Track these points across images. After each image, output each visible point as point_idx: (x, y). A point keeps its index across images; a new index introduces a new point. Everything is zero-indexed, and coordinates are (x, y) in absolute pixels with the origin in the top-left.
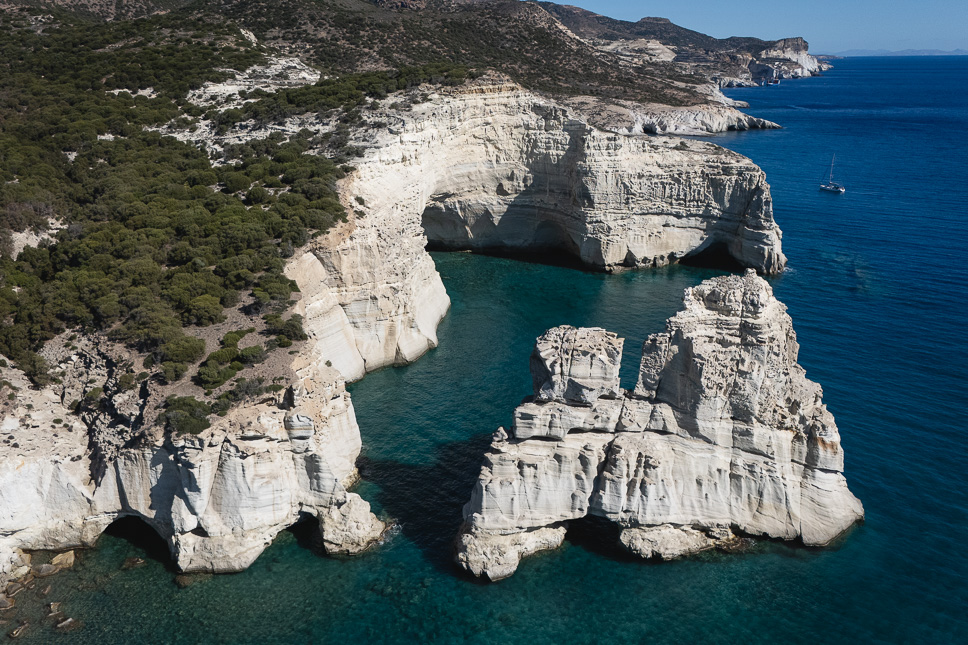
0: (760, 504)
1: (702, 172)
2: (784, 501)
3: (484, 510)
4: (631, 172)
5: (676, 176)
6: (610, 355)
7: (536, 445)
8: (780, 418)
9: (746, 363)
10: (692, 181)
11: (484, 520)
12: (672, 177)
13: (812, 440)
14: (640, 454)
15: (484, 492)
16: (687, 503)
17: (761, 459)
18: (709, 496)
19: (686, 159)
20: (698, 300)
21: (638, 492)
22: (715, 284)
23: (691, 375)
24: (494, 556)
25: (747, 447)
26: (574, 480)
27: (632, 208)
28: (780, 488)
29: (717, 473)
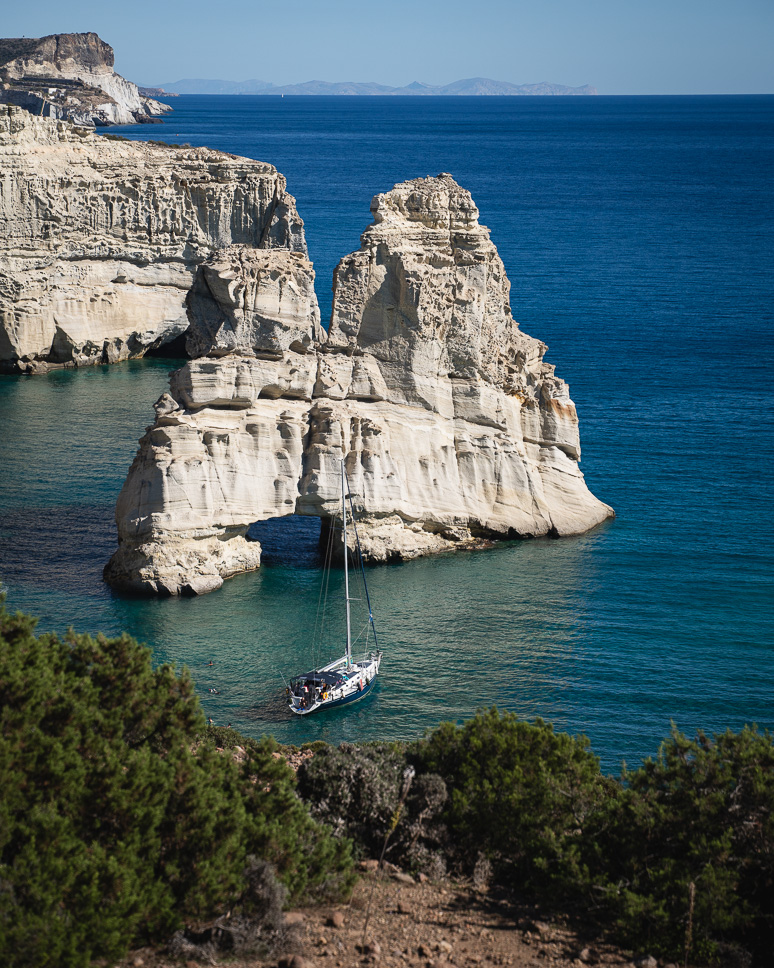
0: (499, 492)
1: (174, 177)
2: (526, 484)
3: (167, 505)
4: (45, 177)
5: (128, 185)
6: (300, 282)
7: (218, 417)
8: (507, 372)
9: (465, 289)
10: (159, 193)
11: (169, 520)
12: (121, 186)
13: (545, 404)
14: (352, 419)
15: (165, 478)
16: (414, 491)
17: (490, 431)
18: (438, 482)
19: (139, 154)
20: (394, 210)
21: (360, 468)
22: (412, 187)
23: (403, 307)
24: (193, 565)
25: (472, 415)
26: (275, 461)
27: (56, 247)
28: (519, 466)
29: (442, 452)
